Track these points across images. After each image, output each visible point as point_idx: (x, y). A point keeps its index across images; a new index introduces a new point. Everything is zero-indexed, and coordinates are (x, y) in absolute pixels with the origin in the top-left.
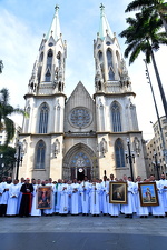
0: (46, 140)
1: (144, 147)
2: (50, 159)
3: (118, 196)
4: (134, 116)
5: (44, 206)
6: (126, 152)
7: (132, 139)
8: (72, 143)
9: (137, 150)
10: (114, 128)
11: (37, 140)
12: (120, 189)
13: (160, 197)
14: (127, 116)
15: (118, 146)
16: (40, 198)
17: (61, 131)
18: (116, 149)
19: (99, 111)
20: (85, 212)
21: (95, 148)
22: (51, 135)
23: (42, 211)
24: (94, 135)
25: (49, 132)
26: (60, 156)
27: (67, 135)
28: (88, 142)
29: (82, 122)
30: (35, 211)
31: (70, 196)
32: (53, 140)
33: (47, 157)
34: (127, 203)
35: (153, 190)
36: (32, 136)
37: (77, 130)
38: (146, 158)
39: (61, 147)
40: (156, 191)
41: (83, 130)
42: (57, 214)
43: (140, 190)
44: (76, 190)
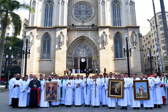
0: (51, 33)
1: (140, 41)
2: (55, 50)
3: (115, 91)
4: (133, 11)
5: (51, 98)
6: (124, 46)
7: (130, 33)
8: (76, 35)
9: (134, 43)
10: (114, 22)
11: (43, 33)
12: (117, 86)
13: (151, 92)
14: (126, 11)
15: (118, 39)
16: (47, 92)
17: (65, 24)
18: (116, 42)
19: (101, 6)
20: (87, 103)
21: (96, 40)
22: (56, 28)
23: (50, 102)
24: (95, 28)
25: (54, 25)
26: (64, 48)
27: (71, 28)
28: (90, 35)
29: (84, 16)
30: (44, 103)
31: (74, 90)
32: (58, 33)
33: (52, 49)
34: (123, 98)
35: (145, 87)
36: (38, 29)
37: (80, 24)
38: (141, 50)
39: (65, 39)
40: (148, 87)
41: (86, 24)
42: (63, 105)
43: (134, 87)
44: (79, 85)
